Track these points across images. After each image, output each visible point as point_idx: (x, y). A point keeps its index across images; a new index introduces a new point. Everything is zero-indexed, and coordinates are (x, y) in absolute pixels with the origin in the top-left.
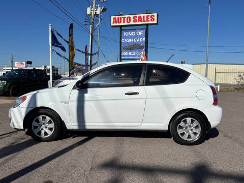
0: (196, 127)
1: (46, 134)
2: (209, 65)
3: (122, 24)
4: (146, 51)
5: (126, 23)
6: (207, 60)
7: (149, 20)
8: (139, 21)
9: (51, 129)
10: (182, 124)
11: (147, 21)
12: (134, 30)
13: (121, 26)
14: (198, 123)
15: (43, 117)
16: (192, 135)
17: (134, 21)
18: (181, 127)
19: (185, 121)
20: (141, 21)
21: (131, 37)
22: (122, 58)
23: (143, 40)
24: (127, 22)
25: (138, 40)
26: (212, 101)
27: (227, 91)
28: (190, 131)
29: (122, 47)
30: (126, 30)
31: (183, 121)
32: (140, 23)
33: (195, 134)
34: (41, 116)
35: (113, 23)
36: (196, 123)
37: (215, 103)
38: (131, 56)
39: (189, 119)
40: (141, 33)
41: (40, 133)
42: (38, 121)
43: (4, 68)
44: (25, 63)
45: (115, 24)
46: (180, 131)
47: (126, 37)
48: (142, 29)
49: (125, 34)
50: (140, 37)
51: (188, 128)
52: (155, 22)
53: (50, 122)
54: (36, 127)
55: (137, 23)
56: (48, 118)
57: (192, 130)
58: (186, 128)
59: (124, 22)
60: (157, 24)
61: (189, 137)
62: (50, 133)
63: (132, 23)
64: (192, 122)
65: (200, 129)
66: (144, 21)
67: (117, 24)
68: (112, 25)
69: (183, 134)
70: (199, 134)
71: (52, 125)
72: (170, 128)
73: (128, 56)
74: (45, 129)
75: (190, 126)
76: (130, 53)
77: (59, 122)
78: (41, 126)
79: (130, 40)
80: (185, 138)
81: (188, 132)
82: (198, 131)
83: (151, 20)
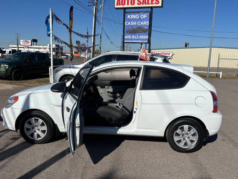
0: (194, 135)
1: (38, 136)
2: (213, 49)
3: (126, 6)
4: (150, 35)
5: (130, 6)
6: (211, 43)
7: (154, 2)
8: (143, 4)
9: (43, 132)
10: (179, 131)
11: (152, 3)
12: (138, 12)
13: (125, 9)
14: (196, 131)
15: (35, 120)
16: (189, 143)
17: (138, 4)
18: (178, 135)
19: (182, 129)
20: (146, 4)
21: (134, 20)
22: (125, 41)
23: (148, 23)
24: (131, 4)
25: (142, 23)
26: (212, 109)
27: (229, 78)
28: (187, 138)
29: (126, 29)
30: (130, 12)
31: (180, 128)
32: (144, 5)
33: (192, 141)
34: (33, 118)
35: (117, 5)
36: (194, 131)
37: (215, 110)
38: (134, 39)
39: (186, 127)
40: (145, 16)
41: (32, 135)
42: (30, 123)
43: (10, 46)
44: (30, 41)
45: (119, 6)
46: (176, 139)
47: (130, 20)
48: (146, 12)
49: (129, 16)
50: (144, 20)
51: (185, 135)
52: (160, 5)
53: (42, 125)
54: (28, 130)
55: (141, 6)
56: (41, 121)
57: (189, 138)
58: (183, 135)
59: (128, 4)
60: (162, 6)
61: (186, 144)
62: (43, 136)
63: (136, 5)
64: (190, 129)
65: (198, 137)
66: (148, 4)
67: (121, 6)
68: (116, 7)
69: (179, 141)
70: (196, 142)
71: (45, 128)
72: (167, 134)
73: (131, 39)
74: (37, 131)
75: (187, 134)
76: (133, 37)
77: (52, 125)
78: (33, 128)
79: (134, 23)
80: (181, 145)
81: (184, 139)
82: (196, 139)
83: (156, 3)
